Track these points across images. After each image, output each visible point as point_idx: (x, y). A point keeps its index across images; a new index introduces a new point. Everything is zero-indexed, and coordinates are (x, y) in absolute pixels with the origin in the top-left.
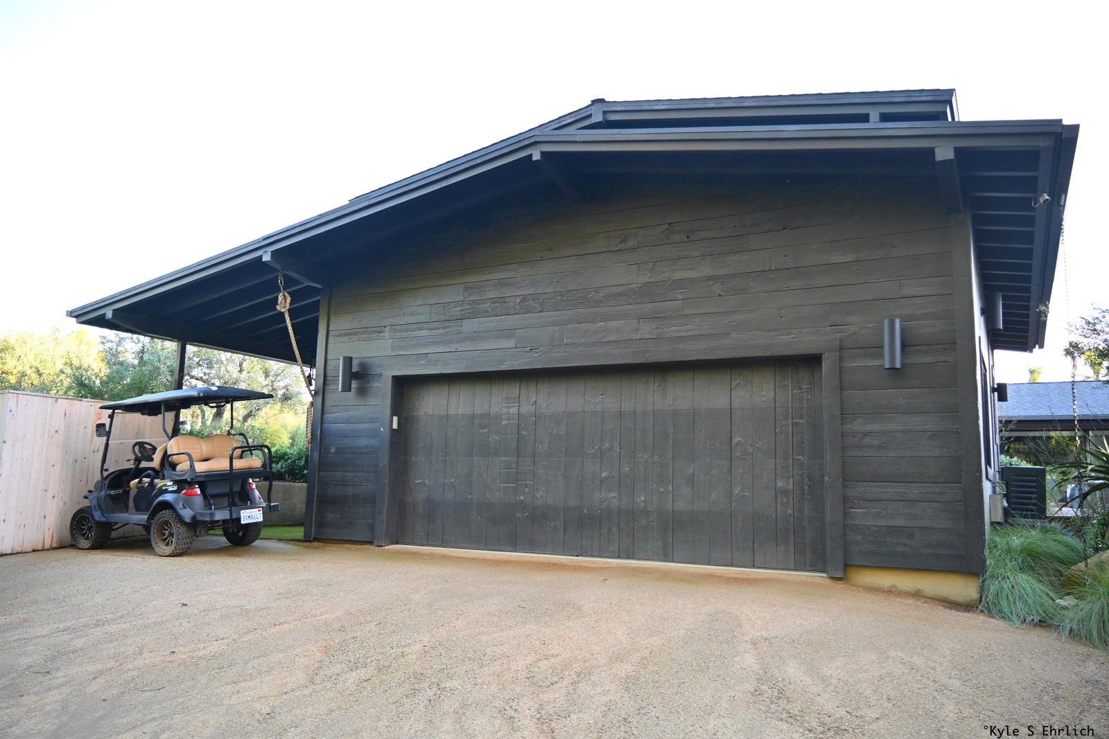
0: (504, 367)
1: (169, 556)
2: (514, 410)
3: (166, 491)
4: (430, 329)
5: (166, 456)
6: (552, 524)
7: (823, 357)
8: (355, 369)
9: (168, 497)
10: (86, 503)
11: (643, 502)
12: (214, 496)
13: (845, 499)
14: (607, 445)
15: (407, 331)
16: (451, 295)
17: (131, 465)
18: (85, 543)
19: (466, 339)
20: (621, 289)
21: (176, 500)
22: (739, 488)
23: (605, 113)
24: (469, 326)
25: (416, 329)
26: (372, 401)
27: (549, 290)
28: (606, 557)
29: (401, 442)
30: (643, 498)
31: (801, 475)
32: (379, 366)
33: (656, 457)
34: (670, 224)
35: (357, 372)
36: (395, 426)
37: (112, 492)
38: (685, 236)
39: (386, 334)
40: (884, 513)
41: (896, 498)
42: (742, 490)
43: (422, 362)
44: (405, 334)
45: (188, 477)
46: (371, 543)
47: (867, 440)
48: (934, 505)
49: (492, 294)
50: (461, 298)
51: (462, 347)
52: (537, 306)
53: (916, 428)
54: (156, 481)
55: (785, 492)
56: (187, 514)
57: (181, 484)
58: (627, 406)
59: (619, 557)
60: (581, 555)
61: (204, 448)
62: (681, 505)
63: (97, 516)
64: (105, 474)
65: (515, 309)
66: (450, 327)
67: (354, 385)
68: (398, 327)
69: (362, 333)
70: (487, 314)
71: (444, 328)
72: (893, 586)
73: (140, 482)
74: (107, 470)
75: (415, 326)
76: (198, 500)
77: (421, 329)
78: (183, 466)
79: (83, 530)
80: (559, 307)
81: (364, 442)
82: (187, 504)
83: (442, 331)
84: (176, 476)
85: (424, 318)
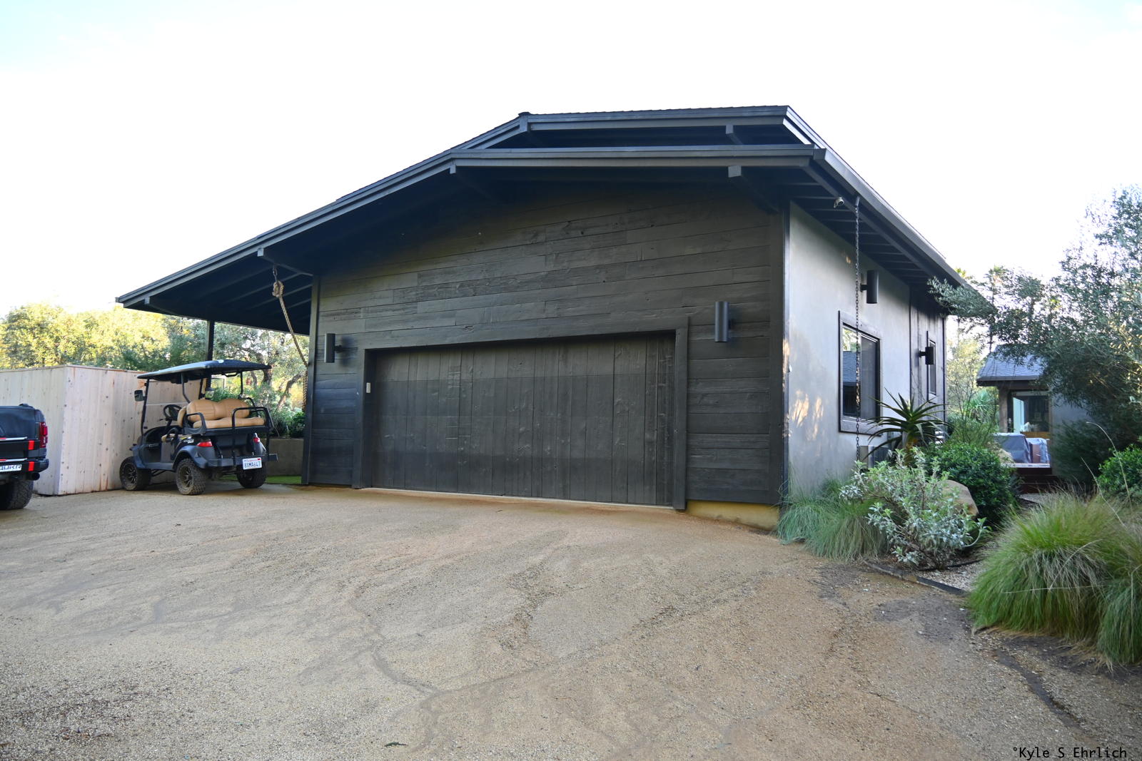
0: (447, 341)
1: (190, 495)
2: (457, 377)
3: (186, 444)
4: (394, 311)
5: (186, 416)
6: (484, 470)
7: (677, 333)
8: (337, 344)
9: (188, 449)
10: (131, 454)
11: (550, 450)
12: (224, 448)
13: (688, 447)
14: (524, 405)
15: (376, 312)
16: (409, 280)
17: (165, 423)
18: (131, 486)
19: (420, 318)
20: (532, 277)
21: (193, 451)
22: (618, 439)
23: (529, 124)
24: (422, 307)
25: (383, 311)
26: (351, 370)
27: (481, 277)
28: (522, 496)
29: (374, 404)
30: (549, 449)
31: (663, 429)
32: (356, 341)
33: (559, 415)
34: (569, 222)
35: (340, 346)
36: (368, 391)
37: (151, 445)
38: (580, 232)
39: (362, 315)
40: (715, 458)
41: (723, 446)
42: (620, 441)
43: (388, 337)
44: (375, 315)
45: (201, 432)
46: (350, 486)
47: (705, 400)
48: (750, 451)
49: (437, 281)
50: (415, 284)
51: (417, 325)
52: (472, 290)
53: (741, 390)
54: (179, 435)
55: (651, 443)
56: (202, 462)
57: (197, 438)
58: (540, 374)
59: (532, 496)
60: (505, 495)
61: (218, 409)
62: (577, 454)
63: (139, 464)
64: (145, 431)
65: (456, 293)
66: (407, 308)
67: (337, 357)
68: (370, 309)
69: (344, 314)
70: (434, 297)
71: (403, 309)
72: (721, 516)
73: (168, 437)
74: (146, 428)
75: (381, 308)
76: (211, 451)
77: (387, 310)
78: (198, 424)
79: (129, 475)
80: (488, 292)
81: (344, 404)
82: (201, 454)
83: (403, 311)
84: (193, 431)
85: (389, 301)
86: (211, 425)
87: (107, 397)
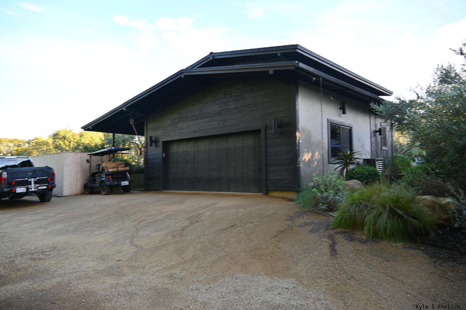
0: (188, 137)
1: (105, 195)
2: (192, 150)
3: (103, 177)
4: (171, 127)
5: (103, 168)
6: (202, 182)
7: (261, 130)
8: (153, 140)
9: (103, 179)
11: (223, 175)
12: (115, 178)
13: (267, 172)
14: (214, 159)
15: (165, 127)
16: (175, 116)
17: (97, 171)
18: (87, 193)
19: (179, 129)
20: (214, 112)
21: (105, 179)
22: (245, 170)
23: (213, 56)
24: (180, 125)
25: (168, 127)
26: (158, 149)
27: (198, 113)
28: (215, 191)
29: (166, 160)
31: (259, 165)
32: (159, 138)
33: (226, 162)
34: (226, 92)
36: (164, 156)
37: (93, 178)
38: (229, 95)
39: (161, 129)
40: (275, 175)
41: (278, 170)
43: (169, 137)
44: (165, 129)
45: (107, 173)
46: (159, 190)
47: (272, 154)
48: (287, 172)
49: (184, 116)
50: (177, 117)
51: (178, 132)
52: (195, 118)
53: (283, 150)
54: (101, 174)
55: (256, 170)
56: (108, 183)
57: (106, 175)
58: (219, 147)
61: (114, 165)
62: (232, 175)
64: (91, 173)
65: (190, 120)
66: (175, 126)
67: (153, 144)
68: (163, 127)
69: (155, 129)
70: (184, 121)
71: (174, 126)
72: (278, 196)
73: (98, 175)
74: (91, 172)
76: (111, 179)
78: (106, 170)
79: (87, 189)
80: (200, 119)
81: (156, 161)
82: (108, 180)
83: (173, 127)
84: (105, 173)
85: (169, 124)
86: (110, 170)
87: (78, 162)
